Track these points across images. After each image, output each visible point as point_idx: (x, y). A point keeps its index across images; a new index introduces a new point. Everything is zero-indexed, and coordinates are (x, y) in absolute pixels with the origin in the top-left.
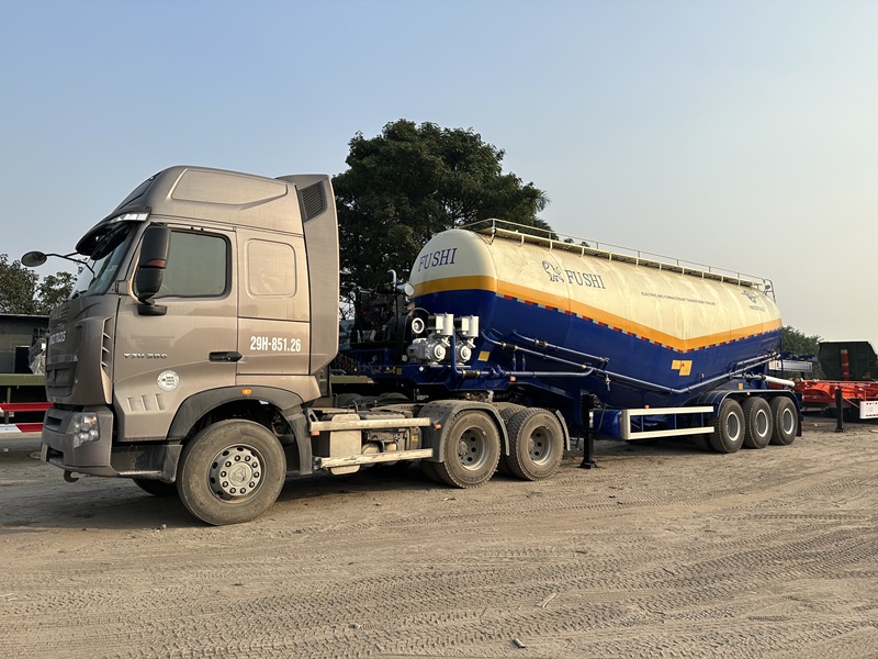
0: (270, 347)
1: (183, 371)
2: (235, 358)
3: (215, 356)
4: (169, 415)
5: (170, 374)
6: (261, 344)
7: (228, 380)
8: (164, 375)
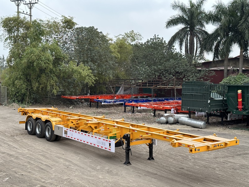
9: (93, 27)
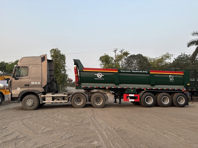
0: (34, 84)
1: (21, 88)
2: (29, 85)
3: (26, 85)
4: (18, 94)
5: (19, 88)
6: (33, 83)
7: (27, 89)
8: (18, 88)
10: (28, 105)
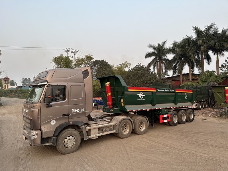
0: (76, 111)
1: (56, 120)
2: (68, 115)
3: (64, 115)
4: (53, 131)
5: (53, 121)
7: (67, 121)
8: (52, 121)
9: (103, 60)
10: (69, 146)
